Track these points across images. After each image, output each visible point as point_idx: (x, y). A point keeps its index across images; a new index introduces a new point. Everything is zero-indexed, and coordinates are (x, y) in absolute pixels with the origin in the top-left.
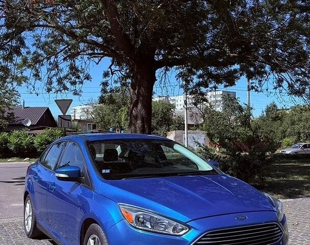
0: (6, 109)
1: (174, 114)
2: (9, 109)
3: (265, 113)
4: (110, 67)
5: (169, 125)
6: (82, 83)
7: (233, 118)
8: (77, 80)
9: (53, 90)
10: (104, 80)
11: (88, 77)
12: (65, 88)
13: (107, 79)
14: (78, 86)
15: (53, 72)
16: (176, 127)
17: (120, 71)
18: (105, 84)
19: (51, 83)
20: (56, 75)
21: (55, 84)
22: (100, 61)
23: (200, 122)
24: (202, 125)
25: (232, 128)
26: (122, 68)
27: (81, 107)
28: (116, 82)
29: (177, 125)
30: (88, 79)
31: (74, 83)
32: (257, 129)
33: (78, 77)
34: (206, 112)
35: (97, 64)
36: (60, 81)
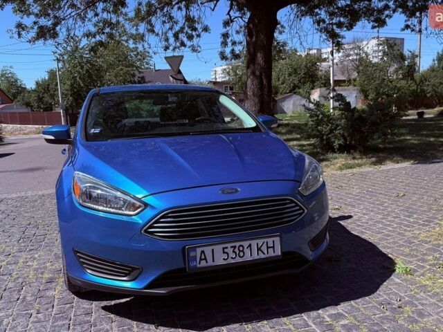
0: (137, 73)
1: (320, 68)
2: (140, 72)
3: (436, 62)
4: (228, 14)
5: (313, 82)
6: (199, 36)
7: (392, 69)
8: (194, 33)
9: (171, 48)
10: (224, 31)
11: (206, 29)
12: (183, 44)
13: (228, 28)
14: (195, 41)
15: (168, 26)
16: (322, 84)
17: (241, 18)
18: (225, 36)
19: (167, 40)
20: (171, 29)
21: (172, 40)
22: (215, 6)
23: (353, 77)
24: (355, 80)
25: (391, 82)
26: (244, 14)
27: (222, 68)
28: (238, 32)
29: (324, 81)
30: (207, 31)
31: (190, 37)
32: (421, 81)
33: (195, 29)
34: (361, 64)
35: (213, 10)
36: (176, 36)
